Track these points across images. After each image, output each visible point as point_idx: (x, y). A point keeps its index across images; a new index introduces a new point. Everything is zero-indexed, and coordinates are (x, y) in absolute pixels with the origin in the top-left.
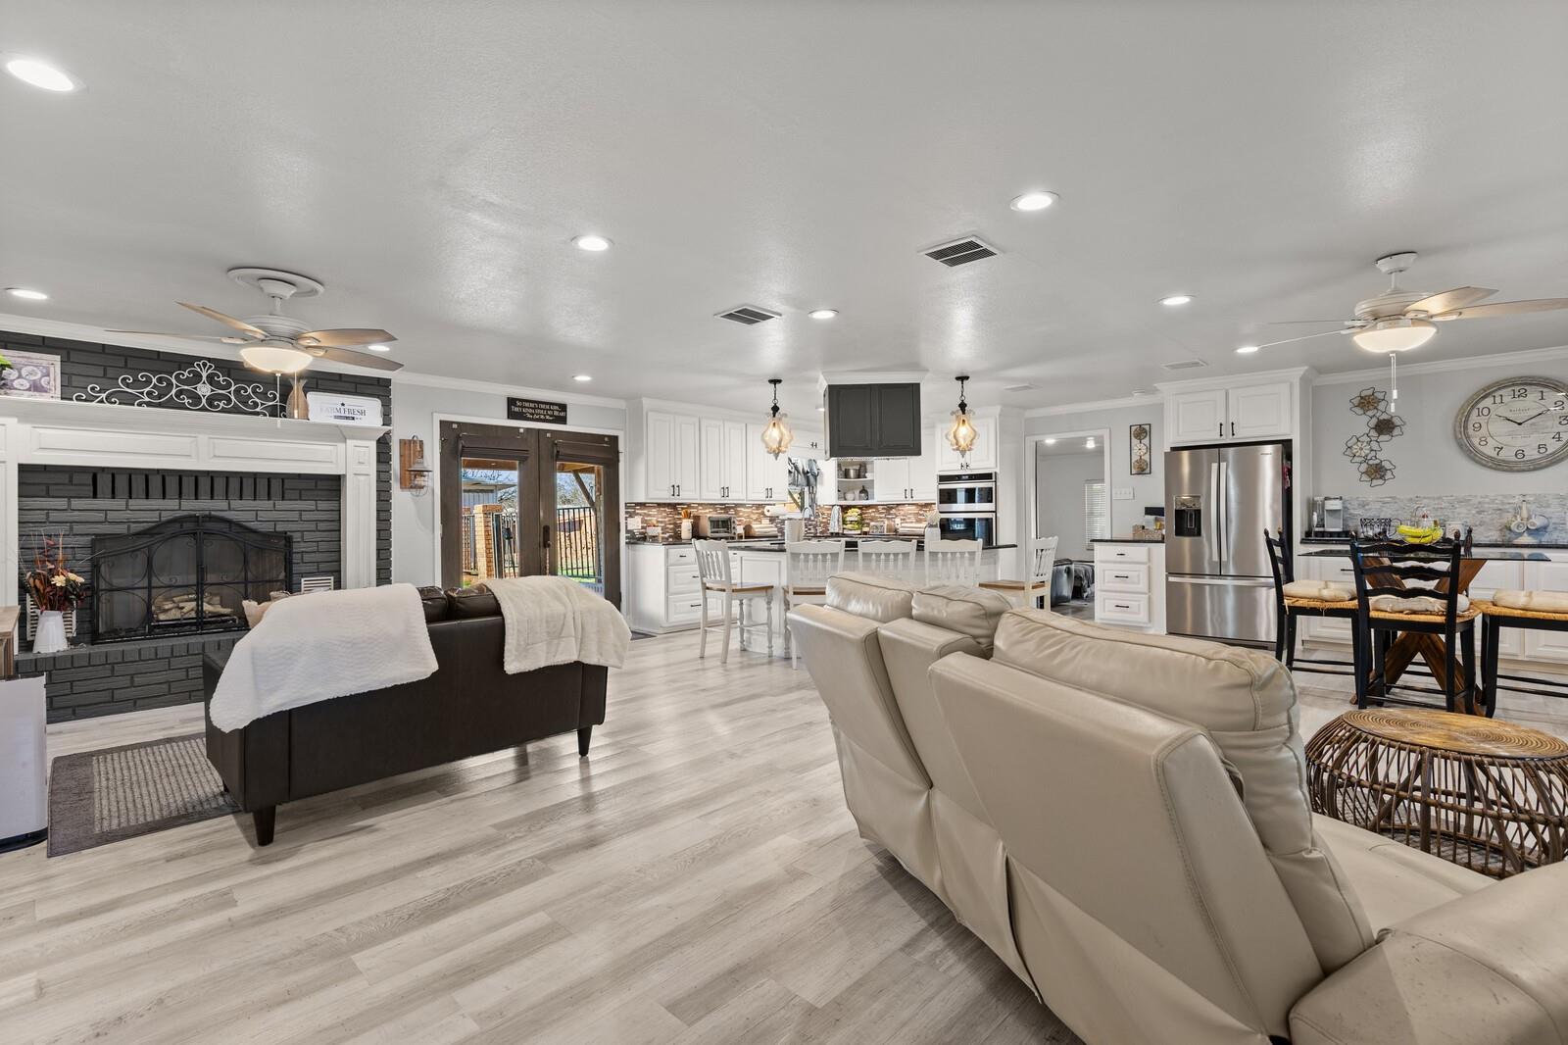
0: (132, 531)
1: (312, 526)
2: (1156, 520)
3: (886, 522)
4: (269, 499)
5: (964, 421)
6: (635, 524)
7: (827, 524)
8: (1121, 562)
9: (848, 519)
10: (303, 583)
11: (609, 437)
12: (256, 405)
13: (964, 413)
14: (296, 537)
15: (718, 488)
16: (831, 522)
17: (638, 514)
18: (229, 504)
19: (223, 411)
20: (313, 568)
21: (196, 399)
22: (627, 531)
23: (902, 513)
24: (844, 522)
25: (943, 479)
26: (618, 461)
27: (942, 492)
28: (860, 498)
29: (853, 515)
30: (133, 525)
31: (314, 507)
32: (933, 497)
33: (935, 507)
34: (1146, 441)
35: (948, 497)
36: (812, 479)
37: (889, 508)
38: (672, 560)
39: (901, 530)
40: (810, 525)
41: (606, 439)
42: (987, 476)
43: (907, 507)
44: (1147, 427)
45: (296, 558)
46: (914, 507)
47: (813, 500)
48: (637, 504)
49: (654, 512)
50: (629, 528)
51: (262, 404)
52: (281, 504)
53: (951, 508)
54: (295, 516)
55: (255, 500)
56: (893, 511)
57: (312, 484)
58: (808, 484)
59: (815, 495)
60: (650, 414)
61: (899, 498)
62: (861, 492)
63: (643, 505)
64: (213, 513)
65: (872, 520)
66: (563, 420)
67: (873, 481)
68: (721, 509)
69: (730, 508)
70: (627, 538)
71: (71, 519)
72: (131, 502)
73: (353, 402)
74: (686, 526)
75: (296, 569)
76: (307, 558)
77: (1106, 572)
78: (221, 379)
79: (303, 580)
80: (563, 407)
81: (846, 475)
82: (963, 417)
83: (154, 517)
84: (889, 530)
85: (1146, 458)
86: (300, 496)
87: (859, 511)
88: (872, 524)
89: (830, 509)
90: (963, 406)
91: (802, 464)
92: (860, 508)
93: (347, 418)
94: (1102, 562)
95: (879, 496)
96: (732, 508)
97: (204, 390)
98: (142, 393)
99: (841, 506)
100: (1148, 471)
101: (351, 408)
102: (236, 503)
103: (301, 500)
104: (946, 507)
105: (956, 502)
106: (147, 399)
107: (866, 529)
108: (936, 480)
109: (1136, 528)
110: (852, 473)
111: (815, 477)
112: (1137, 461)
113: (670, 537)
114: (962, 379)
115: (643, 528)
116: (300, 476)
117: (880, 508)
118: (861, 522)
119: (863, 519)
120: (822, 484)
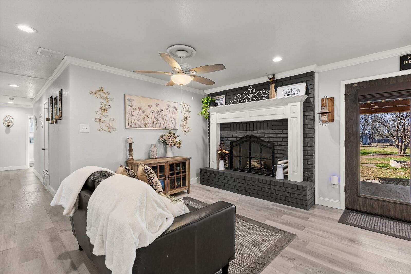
0: (237, 140)
1: (281, 140)
4: (268, 130)
10: (278, 161)
12: (263, 96)
14: (276, 143)
18: (257, 132)
19: (255, 100)
20: (281, 156)
21: (248, 99)
30: (237, 138)
31: (281, 132)
45: (276, 152)
51: (265, 96)
52: (272, 131)
54: (275, 136)
55: (264, 130)
57: (281, 123)
64: (254, 135)
71: (227, 136)
72: (237, 132)
73: (294, 87)
75: (276, 155)
76: (280, 152)
78: (254, 91)
79: (278, 160)
83: (241, 136)
86: (277, 128)
93: (292, 94)
97: (250, 96)
98: (238, 100)
101: (294, 90)
102: (259, 131)
103: (277, 129)
106: (239, 102)
116: (277, 121)
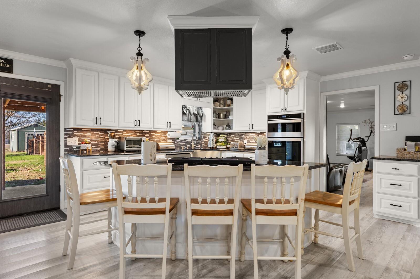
2: (416, 145)
3: (239, 142)
5: (288, 65)
6: (73, 142)
7: (207, 143)
8: (394, 174)
9: (220, 140)
11: (52, 85)
13: (288, 58)
15: (133, 121)
16: (209, 142)
17: (76, 135)
22: (66, 146)
23: (248, 137)
24: (217, 142)
25: (270, 117)
26: (60, 101)
27: (269, 125)
28: (226, 129)
29: (222, 138)
32: (265, 128)
33: (266, 134)
34: (407, 92)
35: (272, 128)
36: (199, 118)
37: (241, 134)
38: (86, 166)
39: (247, 147)
40: (198, 143)
41: (49, 86)
42: (298, 116)
43: (251, 134)
44: (408, 83)
46: (254, 134)
47: (200, 130)
48: (75, 129)
49: (89, 134)
50: (68, 144)
53: (274, 135)
56: (243, 136)
58: (197, 121)
59: (201, 127)
60: (78, 70)
61: (246, 129)
62: (227, 126)
63: (80, 130)
65: (232, 141)
66: (10, 70)
67: (232, 120)
68: (140, 133)
69: (146, 133)
70: (65, 150)
74: (112, 143)
77: (383, 181)
80: (10, 61)
81: (219, 117)
82: (287, 62)
84: (241, 146)
85: (407, 103)
87: (225, 136)
88: (232, 143)
89: (209, 135)
90: (287, 53)
91: (193, 110)
92: (226, 135)
94: (379, 173)
95: (236, 128)
96: (148, 133)
99: (215, 133)
100: (408, 112)
104: (272, 134)
105: (277, 131)
107: (228, 146)
108: (266, 118)
109: (399, 150)
110: (222, 115)
111: (202, 117)
112: (400, 106)
113: (101, 149)
114: (287, 31)
115: (79, 144)
117: (236, 134)
118: (227, 142)
119: (227, 140)
120: (205, 121)
